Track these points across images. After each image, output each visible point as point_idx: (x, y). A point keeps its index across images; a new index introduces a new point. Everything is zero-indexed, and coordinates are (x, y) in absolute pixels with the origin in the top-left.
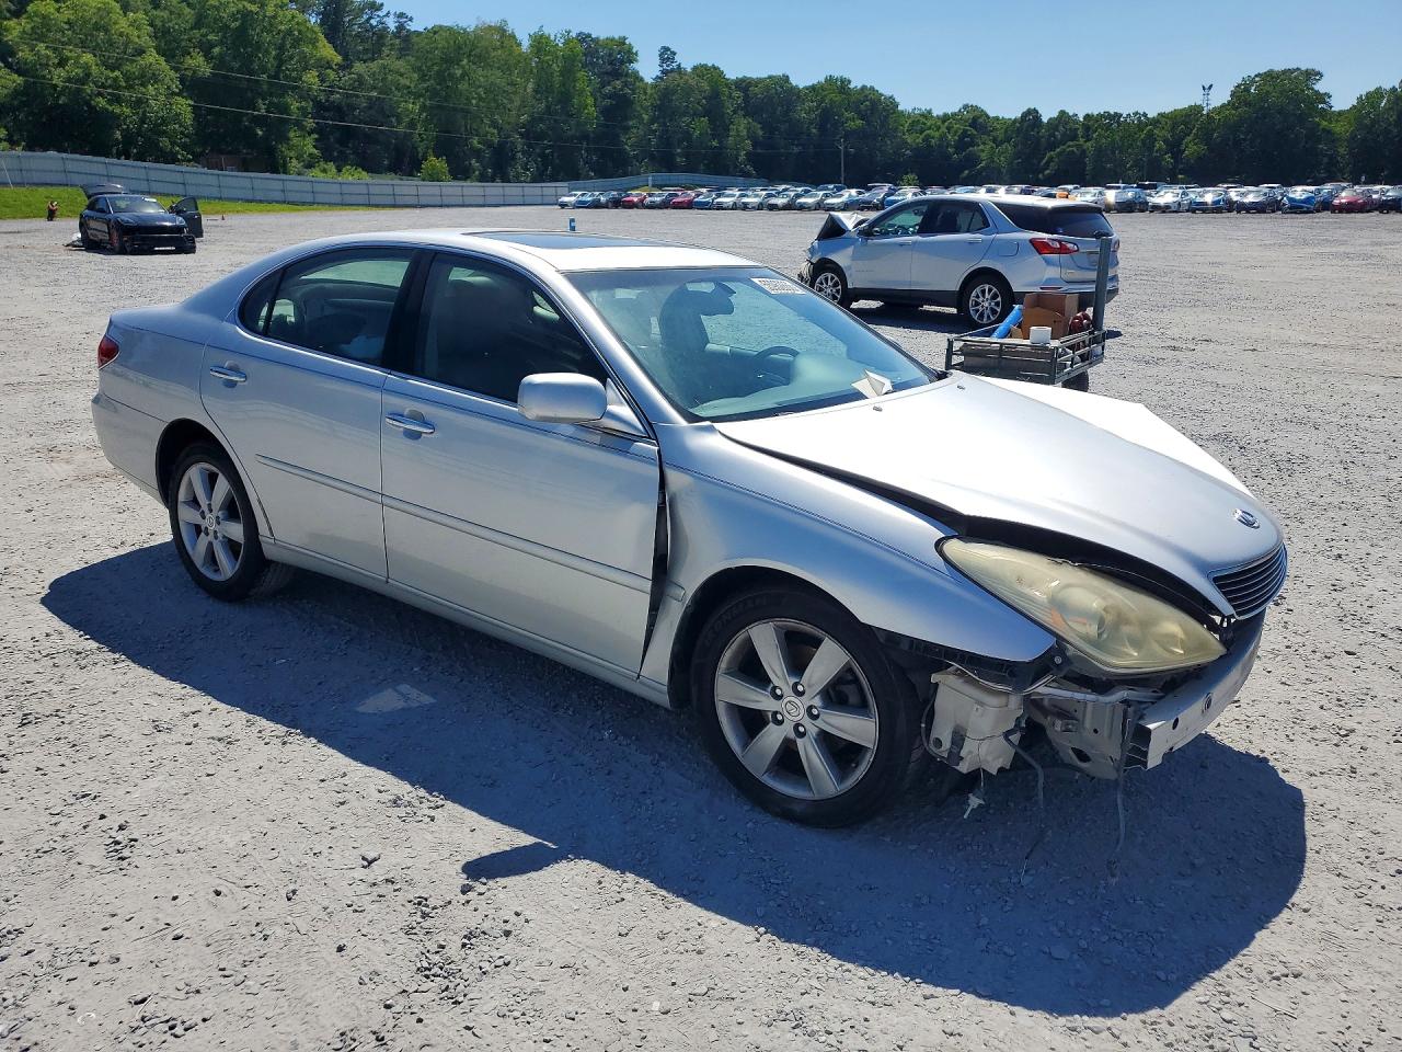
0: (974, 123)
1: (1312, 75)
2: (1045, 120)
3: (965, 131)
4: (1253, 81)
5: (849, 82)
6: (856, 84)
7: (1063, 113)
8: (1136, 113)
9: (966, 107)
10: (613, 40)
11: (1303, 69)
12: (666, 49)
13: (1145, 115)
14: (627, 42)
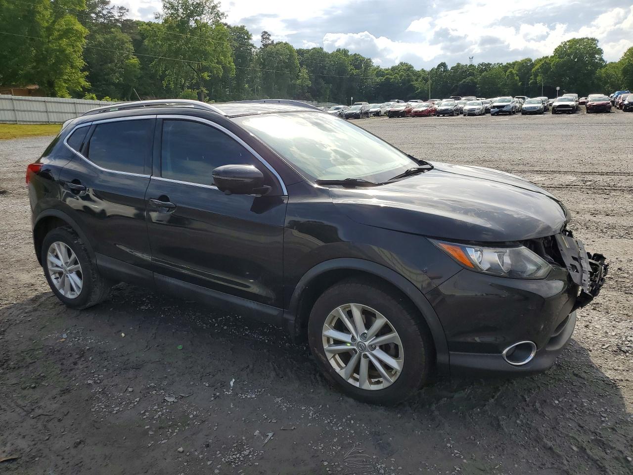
1: (593, 40)
2: (449, 68)
4: (566, 44)
5: (348, 51)
6: (351, 53)
7: (458, 64)
9: (401, 63)
10: (237, 27)
11: (589, 37)
12: (265, 33)
14: (245, 28)
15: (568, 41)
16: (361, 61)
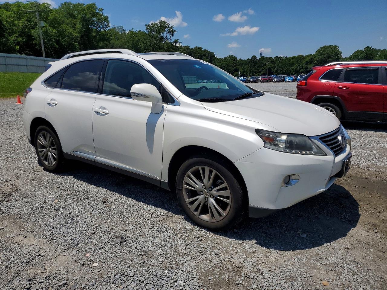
0: (235, 60)
1: (336, 47)
2: (258, 59)
3: (234, 62)
5: (202, 48)
6: (203, 49)
8: (284, 57)
9: (229, 56)
11: (334, 45)
13: (286, 57)
15: (324, 47)
16: (209, 54)
